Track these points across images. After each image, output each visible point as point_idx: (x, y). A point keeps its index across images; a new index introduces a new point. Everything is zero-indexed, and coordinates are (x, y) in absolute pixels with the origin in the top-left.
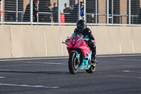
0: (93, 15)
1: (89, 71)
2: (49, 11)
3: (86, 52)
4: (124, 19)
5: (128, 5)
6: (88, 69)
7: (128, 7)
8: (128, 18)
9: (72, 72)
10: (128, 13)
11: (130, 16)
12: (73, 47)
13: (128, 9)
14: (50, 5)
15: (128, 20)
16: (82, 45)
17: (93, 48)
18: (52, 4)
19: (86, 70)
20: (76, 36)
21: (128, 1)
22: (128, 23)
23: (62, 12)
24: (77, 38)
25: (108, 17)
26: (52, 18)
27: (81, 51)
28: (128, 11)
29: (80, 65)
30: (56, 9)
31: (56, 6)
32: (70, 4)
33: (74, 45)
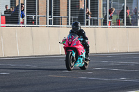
0: (33, 17)
3: (81, 51)
4: (64, 20)
5: (68, 6)
6: (82, 66)
7: (68, 8)
8: (68, 20)
10: (68, 14)
11: (70, 17)
13: (68, 10)
20: (72, 37)
22: (68, 24)
23: (3, 14)
24: (72, 39)
25: (48, 19)
28: (68, 12)
32: (11, 6)
33: (70, 45)
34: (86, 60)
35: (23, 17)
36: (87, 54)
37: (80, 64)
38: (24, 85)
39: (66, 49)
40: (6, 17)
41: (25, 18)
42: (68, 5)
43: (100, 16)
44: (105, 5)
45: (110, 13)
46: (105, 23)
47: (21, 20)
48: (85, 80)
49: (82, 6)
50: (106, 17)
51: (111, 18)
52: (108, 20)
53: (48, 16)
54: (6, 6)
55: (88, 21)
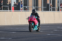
0: (27, 7)
1: (37, 31)
2: (7, 5)
3: (36, 23)
4: (40, 9)
6: (37, 30)
7: (42, 3)
9: (30, 31)
10: (42, 6)
12: (31, 21)
13: (42, 4)
14: (8, 3)
15: (42, 9)
16: (34, 20)
17: (39, 21)
18: (9, 2)
19: (36, 30)
20: (32, 16)
21: (42, 1)
22: (42, 10)
24: (32, 17)
26: (8, 8)
27: (34, 22)
28: (42, 5)
29: (34, 28)
30: (10, 4)
31: (10, 3)
32: (17, 2)
33: (31, 20)
34: (39, 27)
35: (22, 7)
36: (39, 24)
37: (36, 29)
38: (23, 38)
39: (29, 22)
40: (15, 7)
41: (23, 8)
42: (42, 2)
43: (56, 7)
44: (58, 2)
45: (61, 5)
46: (58, 10)
47: (21, 8)
48: (50, 35)
49: (48, 2)
50: (59, 7)
51: (61, 8)
52: (60, 9)
53: (33, 7)
54: (14, 2)
55: (51, 9)
